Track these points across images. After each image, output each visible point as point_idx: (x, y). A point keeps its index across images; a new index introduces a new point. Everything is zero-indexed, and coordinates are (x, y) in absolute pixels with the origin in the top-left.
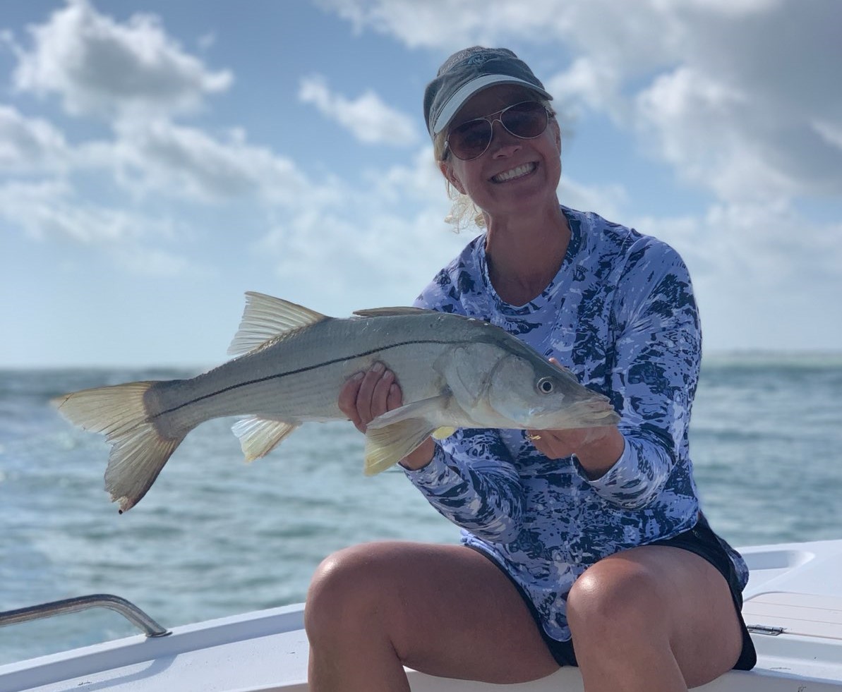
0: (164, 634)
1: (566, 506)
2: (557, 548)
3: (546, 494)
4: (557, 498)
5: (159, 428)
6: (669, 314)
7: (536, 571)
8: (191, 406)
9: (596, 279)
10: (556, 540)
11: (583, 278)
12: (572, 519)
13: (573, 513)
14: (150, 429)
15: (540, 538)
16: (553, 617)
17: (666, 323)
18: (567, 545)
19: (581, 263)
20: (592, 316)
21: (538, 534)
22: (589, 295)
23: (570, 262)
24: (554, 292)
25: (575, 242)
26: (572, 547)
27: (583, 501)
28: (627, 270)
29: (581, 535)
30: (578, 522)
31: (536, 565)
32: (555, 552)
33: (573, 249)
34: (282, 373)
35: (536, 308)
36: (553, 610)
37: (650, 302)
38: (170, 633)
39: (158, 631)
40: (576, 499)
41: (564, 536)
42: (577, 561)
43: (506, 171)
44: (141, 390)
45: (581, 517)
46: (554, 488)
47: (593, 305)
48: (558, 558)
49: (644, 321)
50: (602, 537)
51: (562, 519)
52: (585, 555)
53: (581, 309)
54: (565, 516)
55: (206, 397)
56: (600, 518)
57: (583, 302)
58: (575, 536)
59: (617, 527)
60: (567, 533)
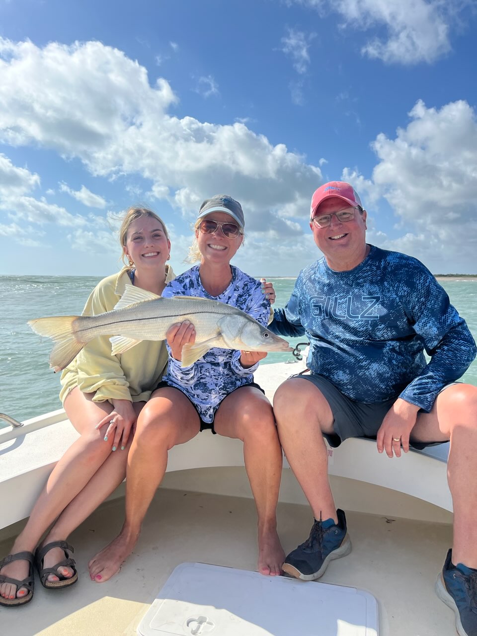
0: (21, 426)
1: (218, 374)
2: (214, 389)
3: (210, 369)
4: (214, 371)
5: (77, 337)
6: (266, 309)
7: (203, 397)
8: (94, 329)
9: (243, 290)
10: (213, 386)
11: (238, 290)
12: (219, 379)
13: (220, 377)
14: (73, 337)
15: (207, 385)
16: (208, 415)
17: (265, 311)
18: (217, 388)
19: (237, 285)
20: (242, 304)
21: (206, 384)
22: (240, 296)
23: (233, 283)
24: (226, 293)
25: (234, 276)
26: (220, 389)
27: (224, 373)
28: (256, 289)
29: (223, 385)
30: (222, 380)
31: (204, 395)
32: (213, 391)
33: (234, 279)
34: (141, 318)
35: (220, 298)
36: (209, 413)
37: (262, 302)
38: (23, 425)
39: (18, 424)
40: (221, 372)
41: (216, 385)
42: (220, 394)
43: (215, 245)
44: (72, 319)
45: (223, 378)
46: (213, 367)
47: (243, 300)
48: (214, 393)
49: (258, 309)
50: (230, 386)
51: (216, 379)
52: (224, 392)
53: (237, 301)
54: (217, 378)
55: (102, 325)
56: (229, 379)
57: (238, 298)
58: (220, 385)
59: (234, 382)
60: (217, 384)
